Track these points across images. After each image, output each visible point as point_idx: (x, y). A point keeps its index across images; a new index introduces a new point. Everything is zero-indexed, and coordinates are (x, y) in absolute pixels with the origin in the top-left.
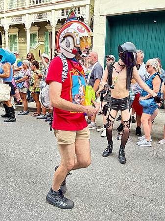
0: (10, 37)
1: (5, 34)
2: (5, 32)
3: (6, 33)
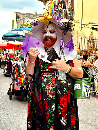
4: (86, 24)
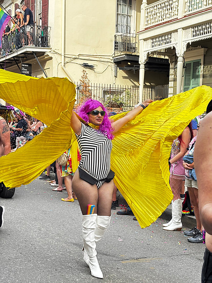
0: (186, 67)
2: (177, 58)
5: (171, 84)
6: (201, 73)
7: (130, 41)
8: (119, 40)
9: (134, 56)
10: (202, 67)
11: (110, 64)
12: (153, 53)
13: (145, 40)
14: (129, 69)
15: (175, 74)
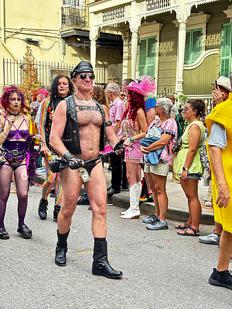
0: (141, 44)
1: (130, 38)
2: (131, 34)
3: (134, 36)
4: (15, 31)
5: (125, 63)
6: (157, 51)
7: (79, 14)
8: (67, 13)
9: (84, 31)
10: (158, 44)
11: (57, 39)
12: (105, 28)
13: (96, 13)
14: (79, 45)
15: (130, 52)
